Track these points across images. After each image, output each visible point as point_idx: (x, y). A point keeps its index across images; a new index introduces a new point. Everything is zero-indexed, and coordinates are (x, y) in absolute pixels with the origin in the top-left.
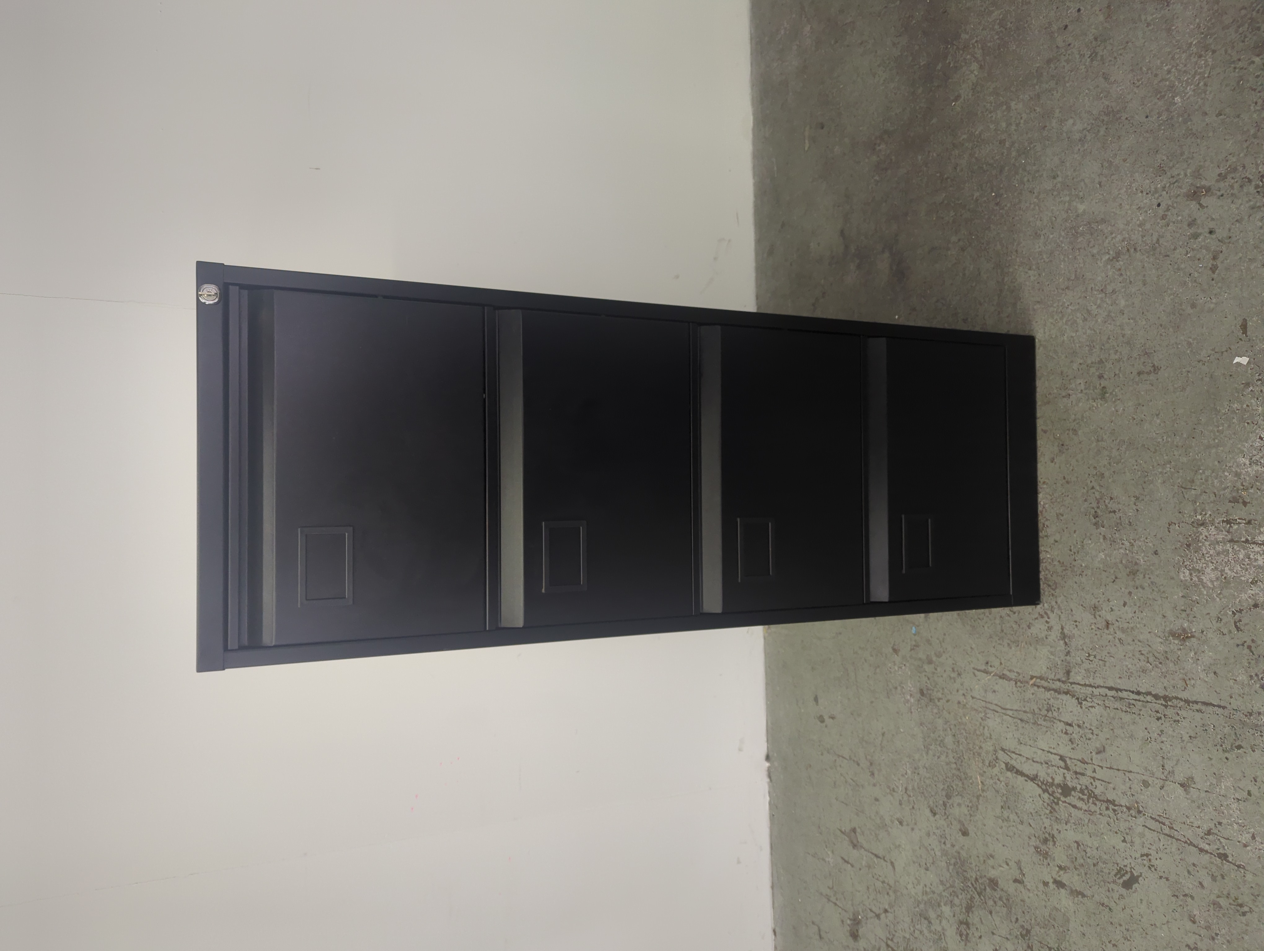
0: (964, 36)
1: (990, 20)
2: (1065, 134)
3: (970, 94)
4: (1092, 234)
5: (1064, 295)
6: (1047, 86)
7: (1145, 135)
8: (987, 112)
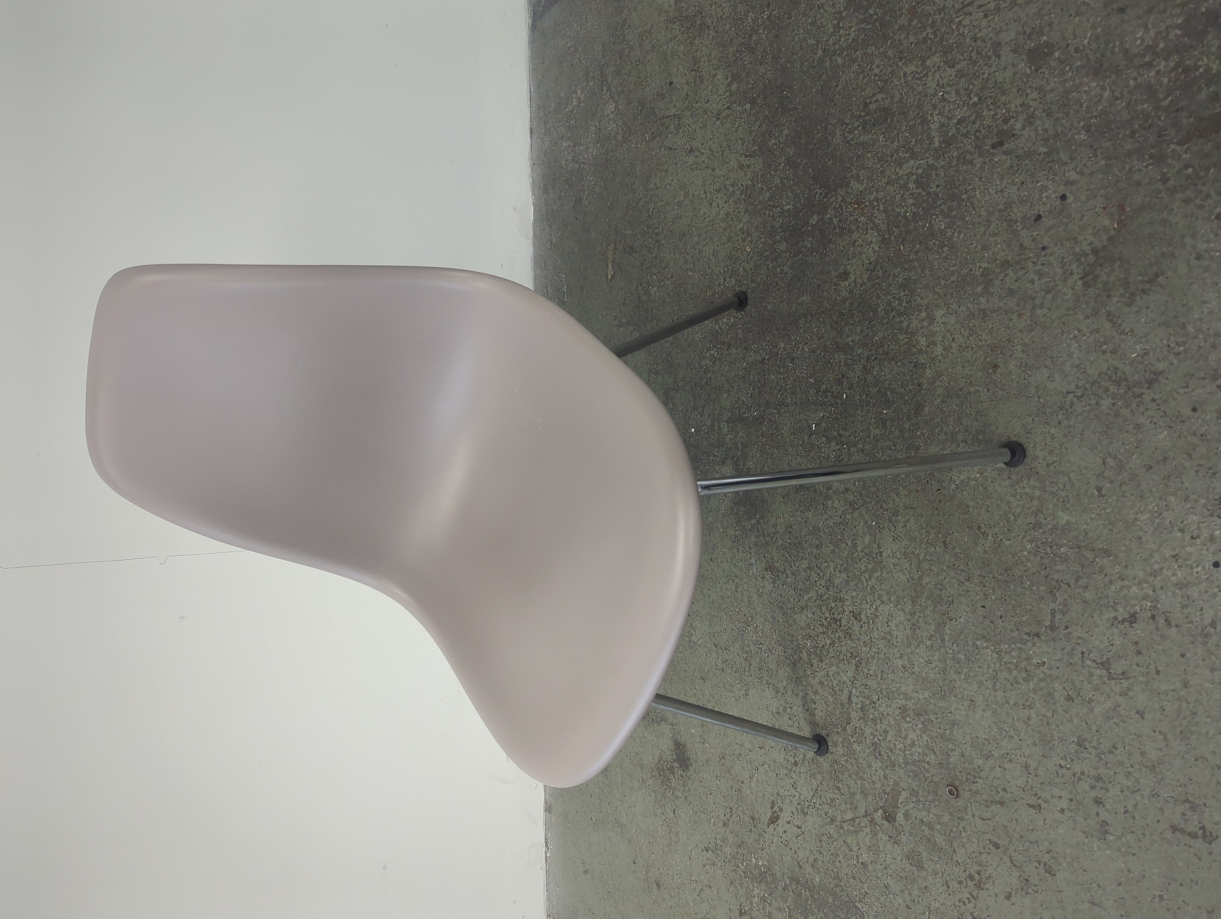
0: (857, 187)
1: (901, 173)
2: (1033, 390)
3: (866, 276)
4: (1083, 566)
5: (1030, 644)
6: (1001, 304)
7: (1189, 438)
8: (894, 313)
